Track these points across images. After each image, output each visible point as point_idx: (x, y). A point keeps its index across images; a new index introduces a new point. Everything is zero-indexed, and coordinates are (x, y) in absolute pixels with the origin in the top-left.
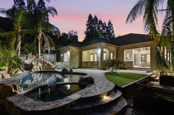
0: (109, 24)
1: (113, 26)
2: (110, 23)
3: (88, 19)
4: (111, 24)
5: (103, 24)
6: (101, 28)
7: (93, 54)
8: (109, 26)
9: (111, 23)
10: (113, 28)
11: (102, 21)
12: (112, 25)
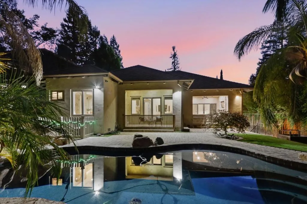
0: (112, 43)
1: (119, 49)
2: (113, 41)
3: (67, 14)
4: (116, 45)
5: (101, 38)
6: (97, 45)
7: (141, 98)
8: (111, 45)
9: (117, 41)
10: (120, 52)
11: (99, 31)
12: (118, 47)
